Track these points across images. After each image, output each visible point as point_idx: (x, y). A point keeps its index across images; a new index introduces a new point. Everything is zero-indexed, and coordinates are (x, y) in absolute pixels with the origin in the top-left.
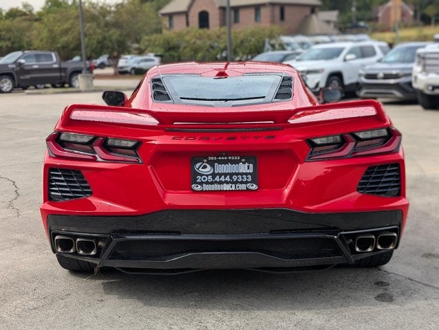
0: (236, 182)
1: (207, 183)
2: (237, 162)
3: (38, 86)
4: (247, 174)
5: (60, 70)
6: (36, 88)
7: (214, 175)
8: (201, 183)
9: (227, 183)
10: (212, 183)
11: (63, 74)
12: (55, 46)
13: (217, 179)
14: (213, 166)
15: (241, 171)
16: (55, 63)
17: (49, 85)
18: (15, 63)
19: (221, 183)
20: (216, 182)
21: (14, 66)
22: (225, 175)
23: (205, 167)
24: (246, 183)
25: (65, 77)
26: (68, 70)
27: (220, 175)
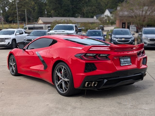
0: (128, 63)
1: (123, 64)
2: (127, 58)
4: (129, 61)
8: (122, 64)
15: (128, 60)
20: (125, 63)
22: (126, 61)
23: (122, 60)
24: (130, 63)
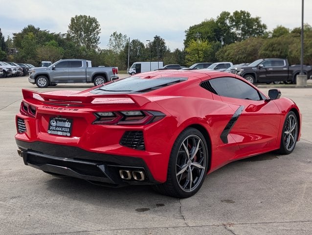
0: (63, 131)
1: (53, 130)
2: (65, 121)
3: (276, 82)
4: (68, 128)
5: (288, 71)
6: (274, 84)
7: (56, 127)
8: (51, 130)
9: (60, 131)
10: (55, 130)
11: (290, 75)
12: (306, 55)
13: (57, 129)
14: (56, 122)
15: (66, 126)
16: (285, 67)
17: (282, 82)
18: (257, 66)
19: (58, 131)
20: (56, 130)
21: (256, 68)
22: (60, 127)
23: (54, 122)
24: (67, 132)
25: (292, 76)
26: (294, 72)
27: (58, 127)
